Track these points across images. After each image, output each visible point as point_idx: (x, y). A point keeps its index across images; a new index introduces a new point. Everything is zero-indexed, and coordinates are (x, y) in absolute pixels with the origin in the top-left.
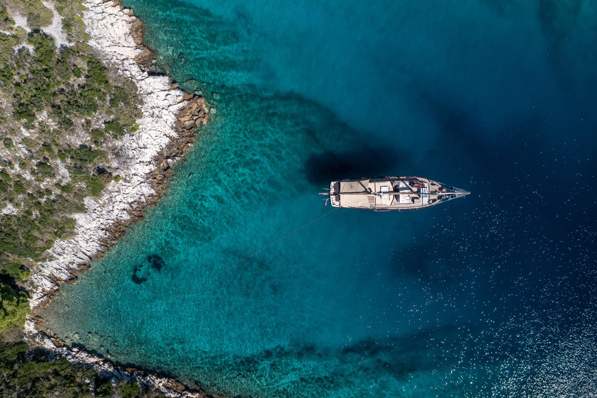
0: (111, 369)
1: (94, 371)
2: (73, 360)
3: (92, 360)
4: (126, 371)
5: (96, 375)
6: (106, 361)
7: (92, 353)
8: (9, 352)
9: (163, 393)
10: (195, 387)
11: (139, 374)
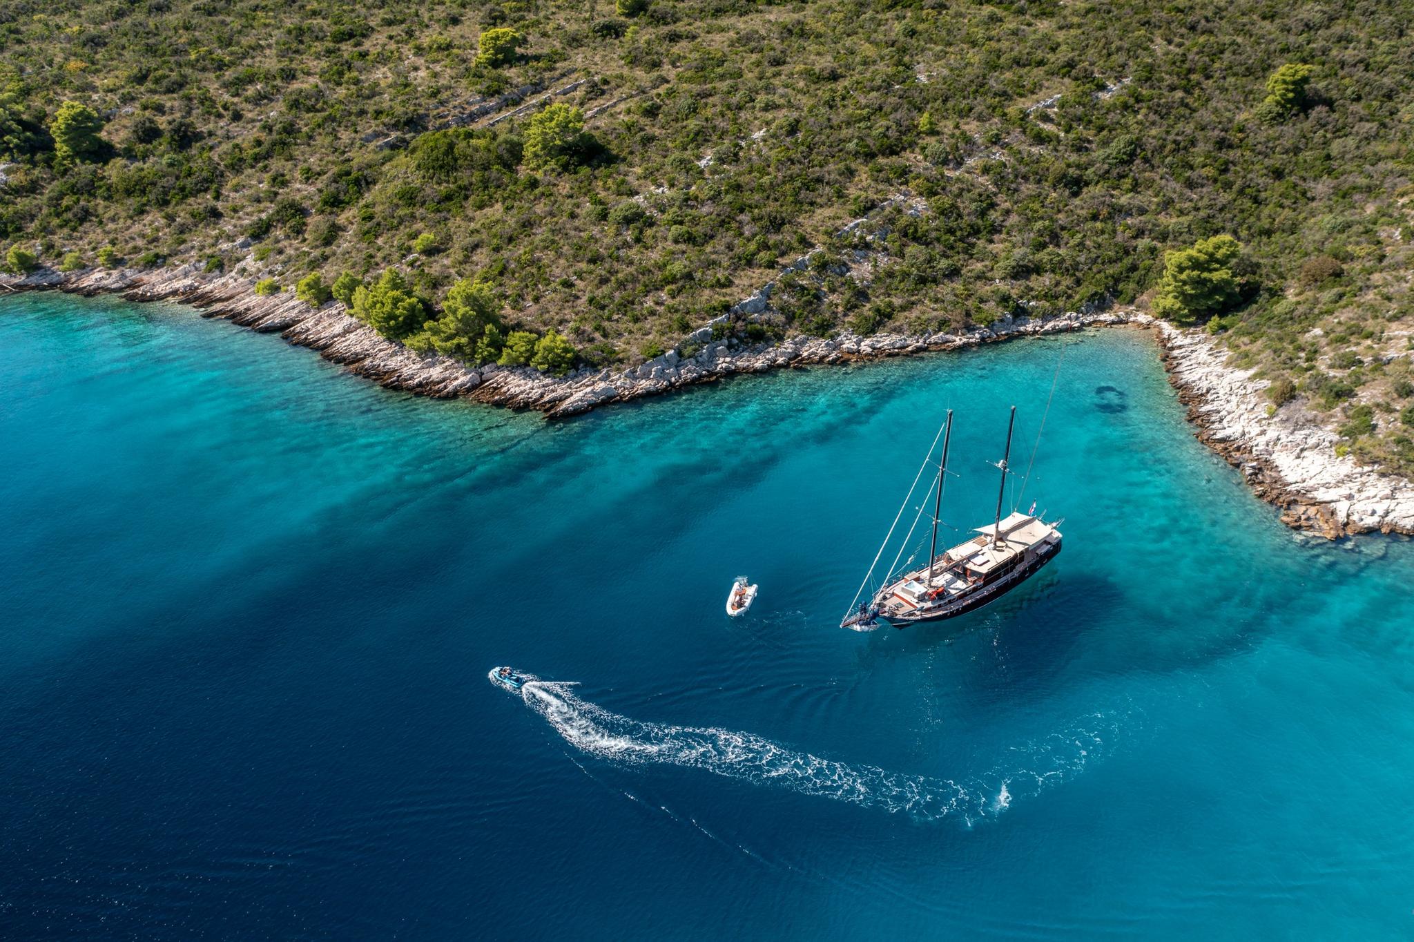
0: (1022, 329)
1: (1036, 316)
2: (1068, 314)
3: (1048, 326)
4: (1007, 334)
5: (1030, 314)
6: (1035, 332)
7: (1056, 331)
8: (1132, 286)
9: (947, 333)
10: (921, 354)
11: (989, 337)
